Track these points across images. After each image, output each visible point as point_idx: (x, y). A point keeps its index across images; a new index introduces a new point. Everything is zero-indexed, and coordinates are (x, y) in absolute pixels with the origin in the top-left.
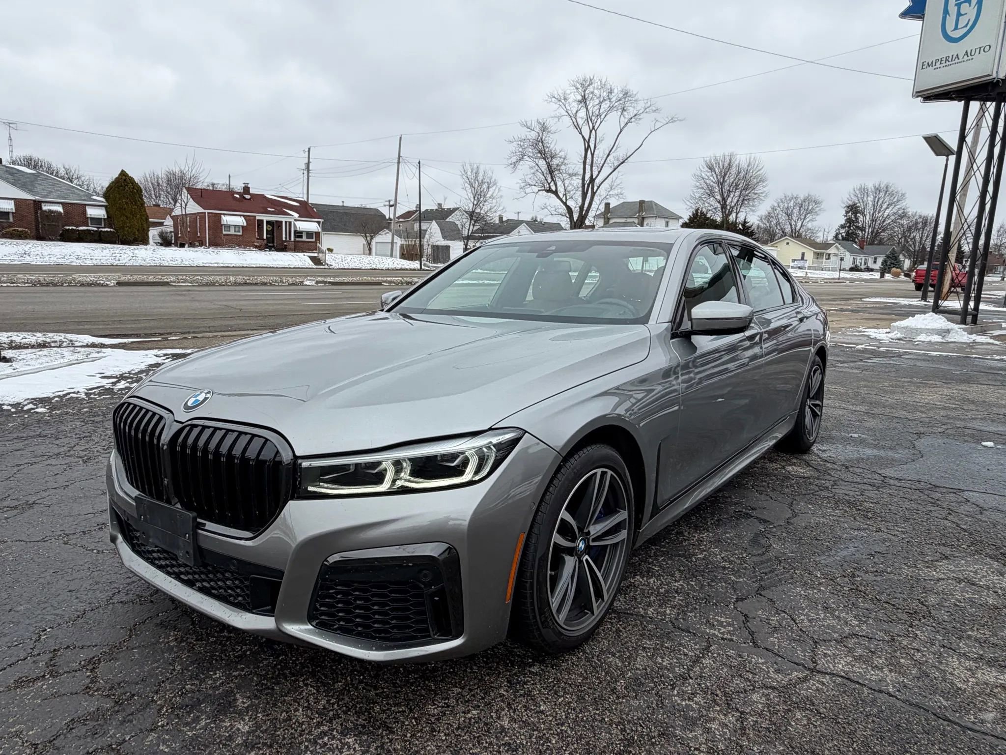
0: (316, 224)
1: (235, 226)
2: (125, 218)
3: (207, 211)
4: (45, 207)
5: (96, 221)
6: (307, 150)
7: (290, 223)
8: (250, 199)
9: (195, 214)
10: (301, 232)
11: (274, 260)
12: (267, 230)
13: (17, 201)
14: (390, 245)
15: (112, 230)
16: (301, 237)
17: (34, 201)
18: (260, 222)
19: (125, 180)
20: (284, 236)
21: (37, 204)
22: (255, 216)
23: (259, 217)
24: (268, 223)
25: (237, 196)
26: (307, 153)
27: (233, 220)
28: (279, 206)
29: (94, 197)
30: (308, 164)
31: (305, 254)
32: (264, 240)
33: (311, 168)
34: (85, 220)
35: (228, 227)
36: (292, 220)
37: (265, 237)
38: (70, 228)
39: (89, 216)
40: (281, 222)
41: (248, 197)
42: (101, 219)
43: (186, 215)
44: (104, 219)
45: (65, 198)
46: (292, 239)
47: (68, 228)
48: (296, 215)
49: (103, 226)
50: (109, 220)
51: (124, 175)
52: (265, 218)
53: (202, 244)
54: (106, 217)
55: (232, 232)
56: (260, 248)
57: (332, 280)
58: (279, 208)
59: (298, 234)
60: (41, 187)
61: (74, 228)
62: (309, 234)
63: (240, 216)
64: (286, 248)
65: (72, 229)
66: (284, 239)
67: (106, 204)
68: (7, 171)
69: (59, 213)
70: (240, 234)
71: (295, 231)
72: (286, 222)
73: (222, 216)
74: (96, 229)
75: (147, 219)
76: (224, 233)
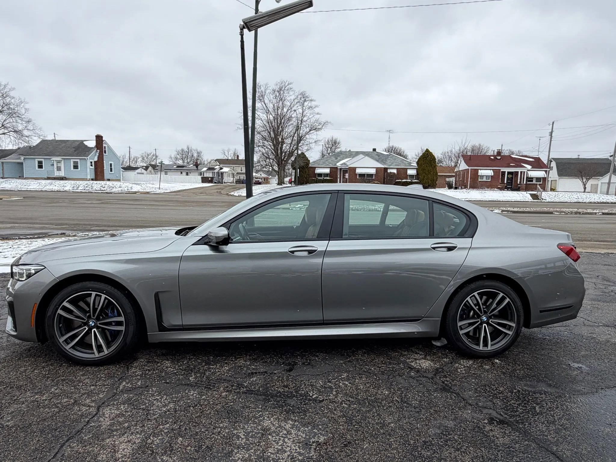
0: (544, 172)
1: (487, 176)
2: (425, 174)
3: (470, 168)
4: (389, 171)
5: (412, 176)
6: (552, 123)
7: (524, 172)
8: (500, 159)
9: (464, 170)
10: (532, 178)
11: (504, 196)
12: (507, 177)
13: (377, 169)
14: (607, 185)
15: (418, 181)
16: (532, 181)
17: (384, 168)
18: (503, 173)
19: (427, 154)
20: (519, 181)
21: (386, 169)
22: (500, 170)
23: (503, 169)
24: (509, 173)
25: (492, 158)
26: (551, 126)
27: (486, 172)
28: (519, 162)
29: (412, 164)
30: (551, 133)
31: (528, 192)
32: (505, 183)
33: (553, 135)
34: (406, 176)
35: (482, 177)
36: (526, 171)
37: (505, 182)
38: (398, 181)
39: (408, 174)
40: (518, 172)
41: (499, 158)
42: (414, 175)
43: (459, 171)
44: (415, 175)
45: (398, 166)
46: (525, 183)
47: (397, 180)
48: (529, 167)
49: (414, 179)
50: (417, 176)
51: (427, 151)
52: (507, 170)
53: (466, 187)
54: (416, 174)
55: (484, 179)
56: (501, 189)
57: (512, 209)
58: (518, 163)
59: (530, 179)
60: (390, 161)
61: (400, 180)
62: (538, 179)
63: (490, 169)
64: (519, 189)
65: (399, 181)
66: (518, 183)
67: (417, 167)
68: (377, 154)
69: (394, 173)
70: (490, 180)
71: (527, 178)
72: (521, 172)
73: (479, 170)
74: (410, 181)
75: (437, 173)
76: (479, 180)
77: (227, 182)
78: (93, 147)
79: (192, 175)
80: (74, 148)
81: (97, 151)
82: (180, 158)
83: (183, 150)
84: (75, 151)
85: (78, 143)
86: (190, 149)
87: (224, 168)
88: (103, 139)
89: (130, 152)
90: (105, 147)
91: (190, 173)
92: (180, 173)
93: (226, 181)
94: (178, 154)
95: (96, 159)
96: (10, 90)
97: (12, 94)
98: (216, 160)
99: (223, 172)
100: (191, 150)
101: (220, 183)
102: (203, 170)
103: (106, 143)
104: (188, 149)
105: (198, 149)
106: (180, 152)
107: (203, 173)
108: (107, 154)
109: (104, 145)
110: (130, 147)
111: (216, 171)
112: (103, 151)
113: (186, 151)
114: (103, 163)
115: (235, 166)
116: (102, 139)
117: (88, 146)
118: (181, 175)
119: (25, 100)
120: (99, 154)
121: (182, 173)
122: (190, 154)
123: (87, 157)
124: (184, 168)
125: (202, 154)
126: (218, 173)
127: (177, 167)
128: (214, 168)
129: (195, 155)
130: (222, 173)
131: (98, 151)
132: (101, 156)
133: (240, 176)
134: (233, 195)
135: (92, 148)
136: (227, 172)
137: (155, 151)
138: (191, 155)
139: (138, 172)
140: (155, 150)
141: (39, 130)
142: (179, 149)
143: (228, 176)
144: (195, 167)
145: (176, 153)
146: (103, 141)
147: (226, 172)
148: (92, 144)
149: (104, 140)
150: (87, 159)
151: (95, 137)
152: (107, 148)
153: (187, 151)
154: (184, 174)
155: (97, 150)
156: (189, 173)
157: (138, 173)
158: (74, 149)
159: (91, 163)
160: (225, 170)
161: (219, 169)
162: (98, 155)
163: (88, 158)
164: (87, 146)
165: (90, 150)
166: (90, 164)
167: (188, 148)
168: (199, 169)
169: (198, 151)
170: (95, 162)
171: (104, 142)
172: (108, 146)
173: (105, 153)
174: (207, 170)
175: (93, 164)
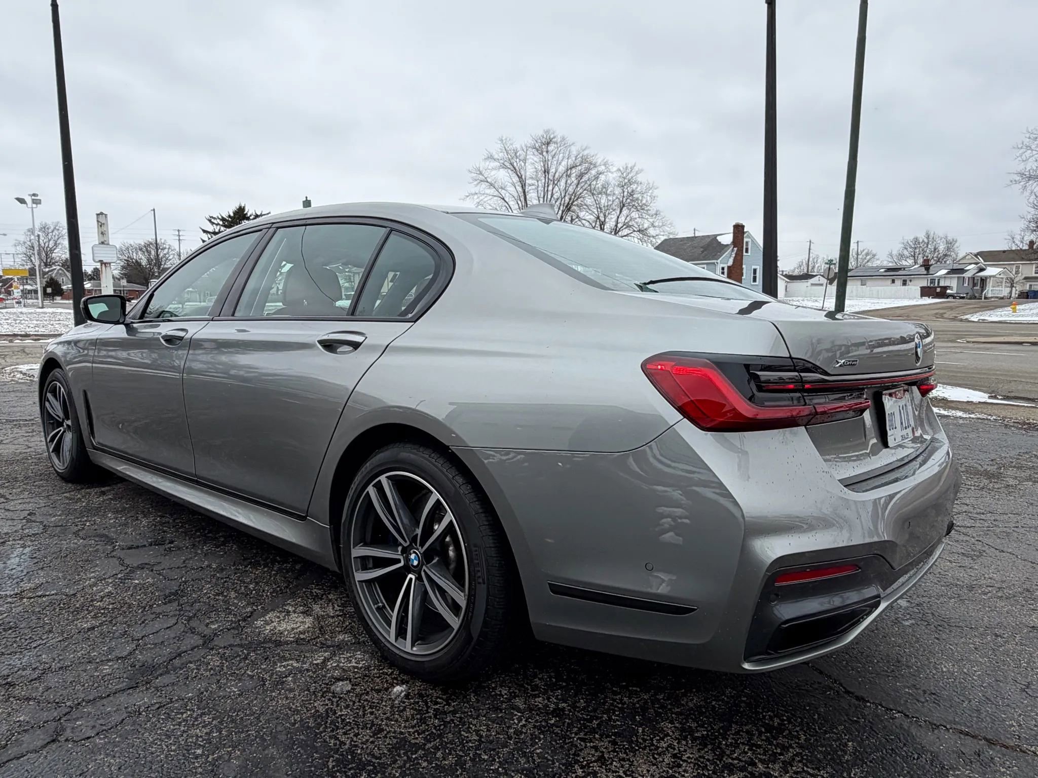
77: (992, 297)
78: (729, 243)
79: (912, 285)
80: (702, 247)
81: (733, 250)
82: (908, 255)
83: (916, 240)
84: (703, 252)
85: (709, 240)
86: (931, 237)
87: (988, 268)
88: (745, 230)
89: (810, 249)
90: (747, 243)
91: (911, 281)
92: (890, 282)
93: (990, 295)
94: (906, 249)
95: (730, 263)
96: (637, 173)
97: (640, 178)
98: (976, 255)
99: (986, 278)
100: (933, 238)
101: (975, 298)
102: (937, 274)
103: (749, 236)
104: (928, 238)
105: (948, 235)
106: (911, 244)
107: (939, 280)
108: (749, 254)
109: (745, 240)
110: (810, 241)
111: (967, 275)
112: (743, 250)
113: (923, 241)
114: (742, 269)
115: (1022, 264)
116: (743, 229)
117: (722, 243)
118: (893, 285)
119: (654, 185)
120: (736, 254)
121: (893, 281)
122: (929, 246)
123: (717, 260)
124: (900, 272)
125: (957, 244)
126: (974, 278)
127: (885, 271)
128: (963, 269)
129: (942, 247)
130: (983, 281)
131: (736, 249)
132: (739, 258)
133: (1033, 283)
134: (967, 321)
135: (727, 245)
136: (994, 276)
137: (856, 244)
138: (933, 247)
139: (814, 283)
140: (858, 242)
141: (670, 226)
142: (910, 238)
143: (999, 283)
144: (923, 268)
145: (903, 246)
146: (743, 233)
147: (990, 277)
148: (727, 239)
149: (746, 232)
150: (717, 263)
151: (732, 228)
152: (750, 244)
153: (926, 240)
154: (899, 282)
155: (734, 247)
156: (908, 282)
157: (812, 285)
158: (702, 249)
159: (723, 269)
160: (991, 271)
161: (976, 271)
162: (734, 255)
163: (719, 261)
164: (720, 242)
165: (723, 249)
166: (721, 271)
167: (928, 236)
168: (930, 273)
169: (950, 238)
170: (729, 267)
171: (745, 235)
172: (752, 240)
173: (747, 251)
174: (948, 273)
175: (726, 270)
